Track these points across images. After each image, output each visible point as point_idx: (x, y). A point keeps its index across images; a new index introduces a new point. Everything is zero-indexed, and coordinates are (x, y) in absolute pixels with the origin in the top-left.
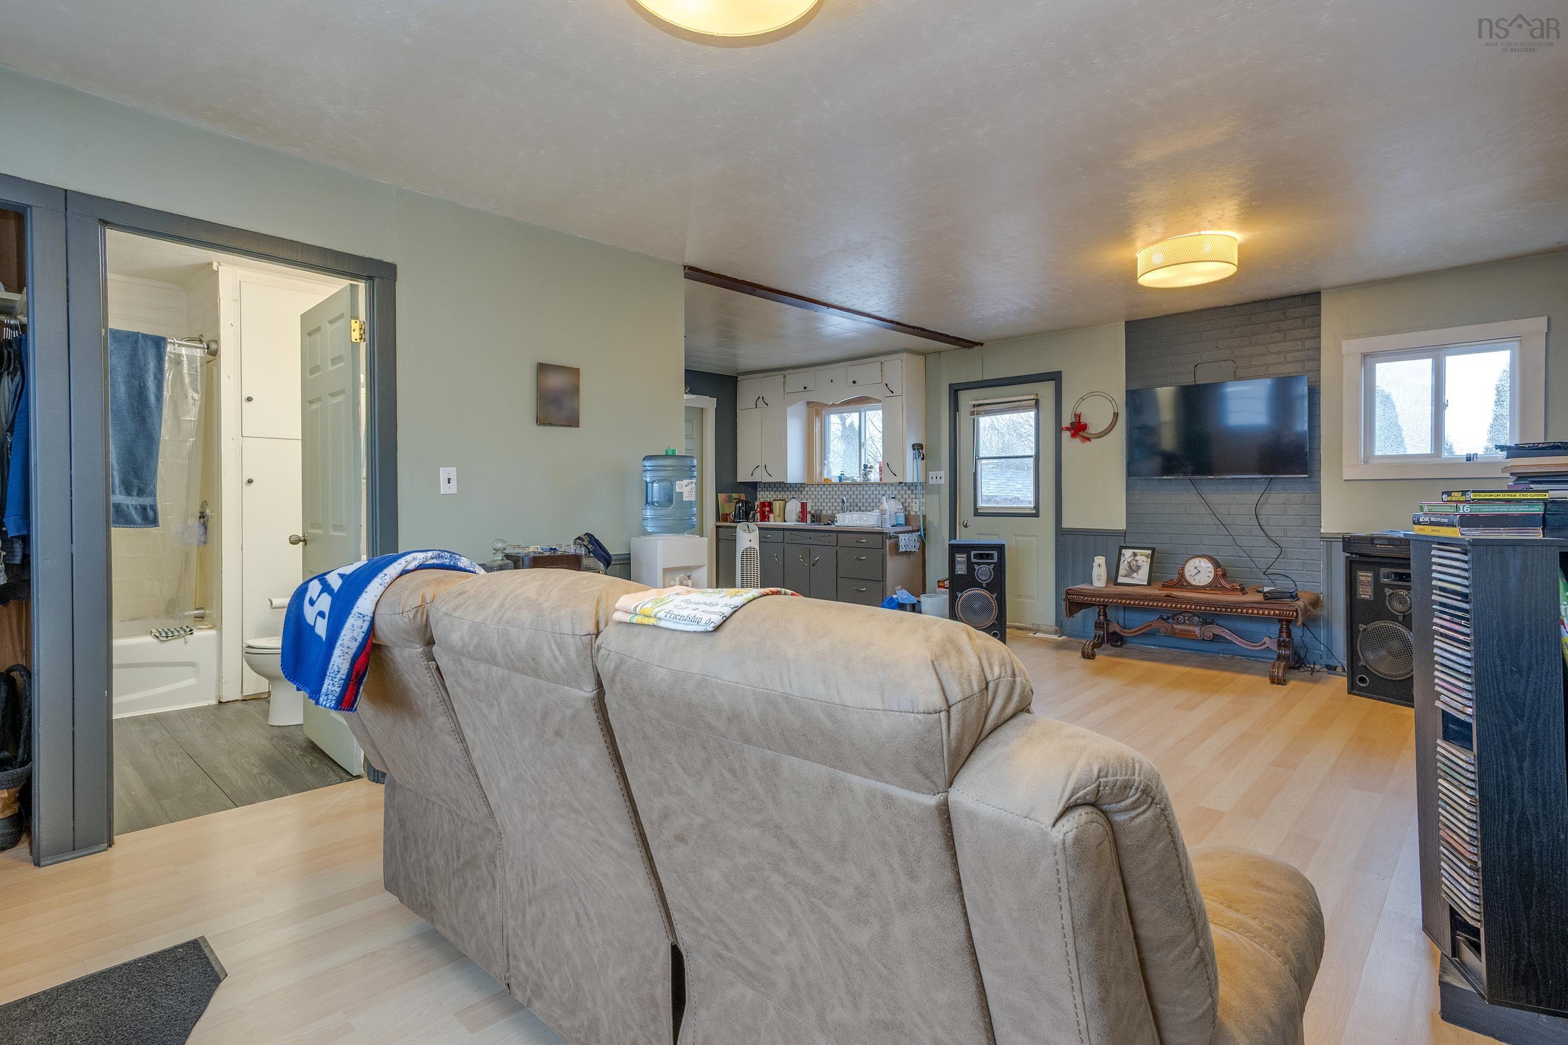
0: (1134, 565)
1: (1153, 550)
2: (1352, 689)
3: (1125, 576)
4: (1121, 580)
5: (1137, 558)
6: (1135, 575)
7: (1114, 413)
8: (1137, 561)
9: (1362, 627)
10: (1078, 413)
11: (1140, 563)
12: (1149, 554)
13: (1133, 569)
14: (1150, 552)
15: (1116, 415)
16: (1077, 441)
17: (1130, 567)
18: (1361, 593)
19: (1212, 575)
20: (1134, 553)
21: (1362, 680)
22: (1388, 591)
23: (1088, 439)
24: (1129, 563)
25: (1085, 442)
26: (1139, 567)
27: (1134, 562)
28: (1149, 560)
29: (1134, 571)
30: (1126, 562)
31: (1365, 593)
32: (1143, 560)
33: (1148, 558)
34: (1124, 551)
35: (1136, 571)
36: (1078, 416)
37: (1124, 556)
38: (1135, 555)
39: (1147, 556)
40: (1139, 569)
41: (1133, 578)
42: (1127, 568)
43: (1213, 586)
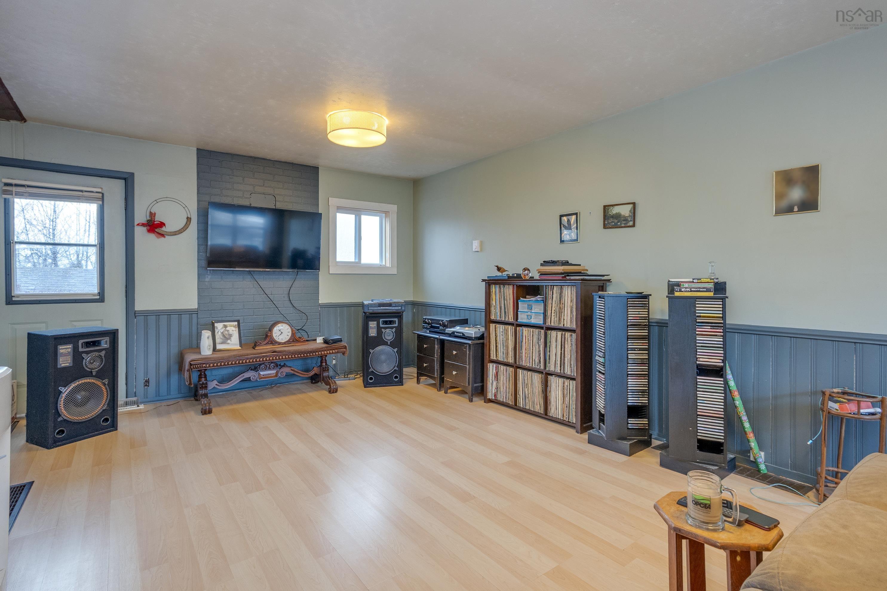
0: (226, 334)
1: (238, 321)
2: (367, 385)
3: (222, 343)
4: (219, 347)
5: (228, 328)
6: (229, 341)
7: (187, 218)
8: (228, 331)
9: (371, 351)
10: (153, 212)
11: (231, 332)
12: (236, 325)
13: (226, 338)
14: (236, 323)
15: (189, 219)
16: (152, 236)
17: (224, 336)
18: (370, 333)
19: (290, 334)
20: (224, 325)
21: (371, 379)
22: (383, 330)
23: (163, 235)
24: (222, 333)
25: (160, 238)
26: (231, 336)
27: (226, 332)
28: (237, 329)
29: (228, 339)
30: (220, 333)
31: (373, 333)
32: (232, 329)
33: (236, 328)
34: (216, 325)
35: (229, 339)
36: (152, 215)
37: (217, 328)
38: (225, 326)
39: (234, 326)
40: (231, 337)
41: (228, 344)
42: (221, 337)
43: (294, 340)
